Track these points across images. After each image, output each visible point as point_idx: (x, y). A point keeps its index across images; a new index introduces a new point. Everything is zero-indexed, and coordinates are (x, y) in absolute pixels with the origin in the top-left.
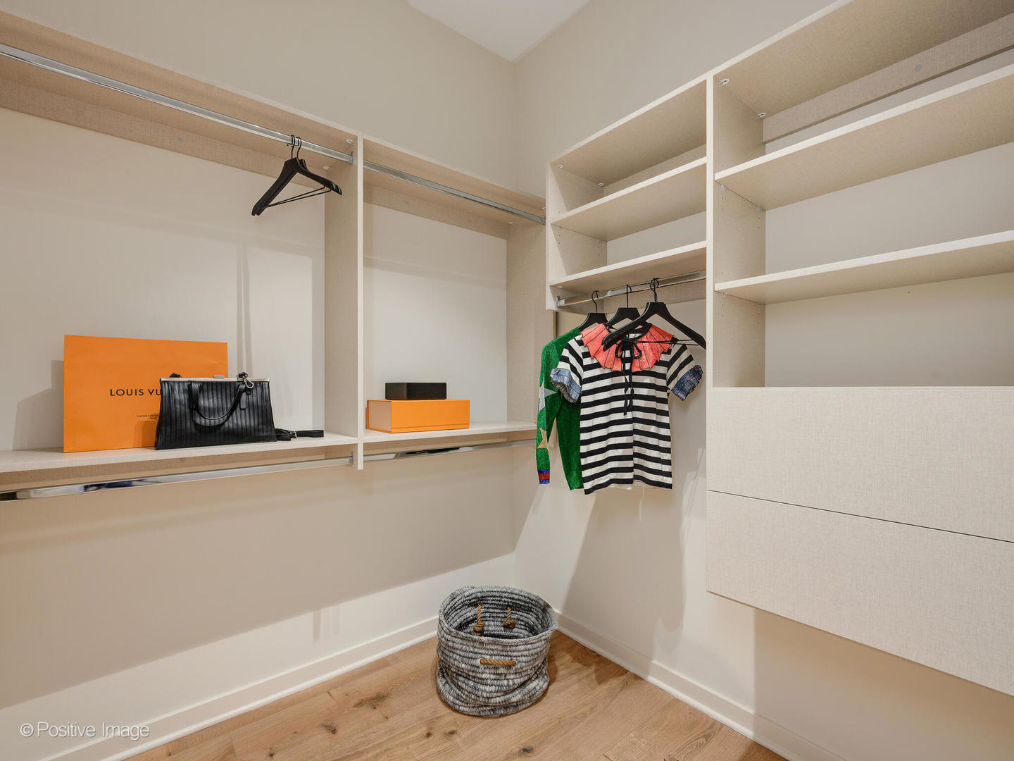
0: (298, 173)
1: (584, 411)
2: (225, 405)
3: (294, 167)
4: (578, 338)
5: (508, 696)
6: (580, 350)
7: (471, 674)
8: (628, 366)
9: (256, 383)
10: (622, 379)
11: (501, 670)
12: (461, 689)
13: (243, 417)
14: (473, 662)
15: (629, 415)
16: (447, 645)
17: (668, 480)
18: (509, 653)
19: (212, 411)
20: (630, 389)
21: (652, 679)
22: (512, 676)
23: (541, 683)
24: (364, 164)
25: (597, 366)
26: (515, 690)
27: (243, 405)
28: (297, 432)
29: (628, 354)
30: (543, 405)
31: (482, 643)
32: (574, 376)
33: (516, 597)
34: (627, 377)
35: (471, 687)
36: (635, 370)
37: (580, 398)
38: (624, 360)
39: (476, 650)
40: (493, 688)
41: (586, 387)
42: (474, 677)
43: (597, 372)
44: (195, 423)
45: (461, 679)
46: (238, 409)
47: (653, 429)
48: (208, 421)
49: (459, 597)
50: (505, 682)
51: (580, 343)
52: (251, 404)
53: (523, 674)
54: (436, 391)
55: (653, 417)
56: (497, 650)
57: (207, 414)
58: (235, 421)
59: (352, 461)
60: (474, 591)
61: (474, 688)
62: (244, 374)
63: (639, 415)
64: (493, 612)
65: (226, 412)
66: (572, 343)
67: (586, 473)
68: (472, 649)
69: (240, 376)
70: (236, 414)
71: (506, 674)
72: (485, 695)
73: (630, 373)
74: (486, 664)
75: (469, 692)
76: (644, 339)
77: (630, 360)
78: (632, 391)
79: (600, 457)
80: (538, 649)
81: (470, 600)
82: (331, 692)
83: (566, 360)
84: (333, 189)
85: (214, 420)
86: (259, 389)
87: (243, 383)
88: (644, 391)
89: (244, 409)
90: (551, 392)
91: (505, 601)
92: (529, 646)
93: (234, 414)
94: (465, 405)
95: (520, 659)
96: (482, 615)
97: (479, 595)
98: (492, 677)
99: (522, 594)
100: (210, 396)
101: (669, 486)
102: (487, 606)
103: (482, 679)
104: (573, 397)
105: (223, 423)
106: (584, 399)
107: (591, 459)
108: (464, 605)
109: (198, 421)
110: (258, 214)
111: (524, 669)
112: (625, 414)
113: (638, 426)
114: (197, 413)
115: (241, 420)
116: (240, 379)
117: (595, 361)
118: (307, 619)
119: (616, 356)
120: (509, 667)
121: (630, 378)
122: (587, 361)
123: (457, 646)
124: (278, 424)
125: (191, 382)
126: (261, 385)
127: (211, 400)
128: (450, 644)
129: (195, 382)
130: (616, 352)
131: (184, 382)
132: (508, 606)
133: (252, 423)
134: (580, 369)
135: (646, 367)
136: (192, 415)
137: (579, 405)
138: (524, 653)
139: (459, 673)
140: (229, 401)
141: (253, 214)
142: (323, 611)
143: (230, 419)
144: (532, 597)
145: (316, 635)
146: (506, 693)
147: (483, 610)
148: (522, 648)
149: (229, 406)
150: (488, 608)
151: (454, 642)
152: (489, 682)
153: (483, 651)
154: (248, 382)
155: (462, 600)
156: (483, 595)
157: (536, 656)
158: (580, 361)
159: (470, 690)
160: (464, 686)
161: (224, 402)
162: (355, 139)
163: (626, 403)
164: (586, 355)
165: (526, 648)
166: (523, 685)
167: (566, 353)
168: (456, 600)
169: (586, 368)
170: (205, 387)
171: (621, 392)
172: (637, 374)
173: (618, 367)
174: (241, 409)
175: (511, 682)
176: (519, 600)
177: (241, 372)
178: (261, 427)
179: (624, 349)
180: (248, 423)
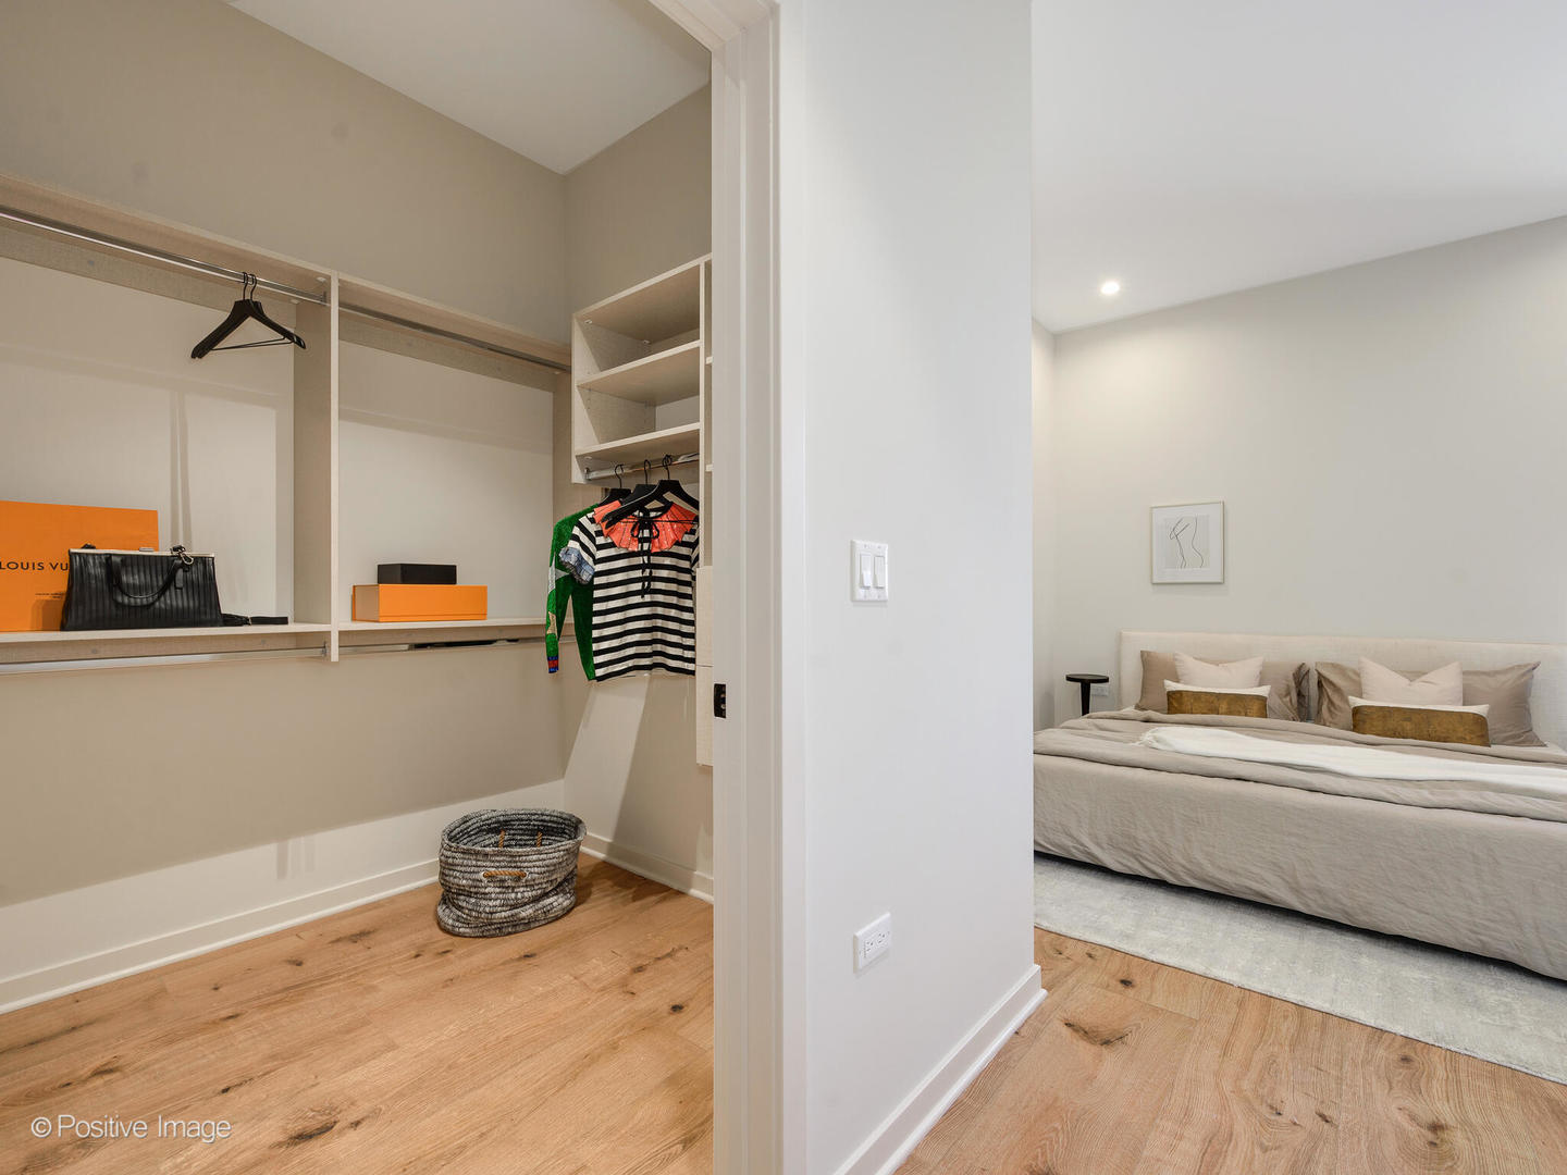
0: (250, 318)
1: (597, 594)
2: (155, 583)
3: (245, 310)
4: (590, 515)
5: (516, 911)
6: (592, 528)
7: (472, 890)
8: (646, 547)
9: (196, 558)
10: (638, 560)
11: (509, 883)
12: (460, 908)
13: (179, 596)
14: (475, 876)
15: (648, 598)
16: (447, 863)
17: (690, 667)
18: (519, 864)
19: (139, 589)
20: (648, 571)
21: (694, 892)
22: (522, 889)
23: (561, 900)
24: (340, 306)
25: (612, 545)
26: (525, 904)
27: (180, 584)
28: (252, 618)
29: (646, 533)
30: (552, 586)
31: (486, 855)
32: (585, 555)
33: (547, 818)
34: (646, 558)
35: (473, 904)
36: (654, 550)
37: (592, 580)
38: (642, 540)
39: (479, 863)
40: (498, 902)
41: (599, 567)
42: (476, 893)
43: (612, 552)
44: (117, 604)
45: (462, 897)
46: (172, 588)
47: (673, 613)
48: (132, 600)
49: (472, 821)
50: (513, 895)
51: (592, 521)
52: (189, 583)
53: (536, 887)
54: (444, 575)
55: (674, 600)
56: (503, 861)
57: (131, 591)
58: (169, 602)
59: (325, 653)
60: (494, 814)
61: (476, 904)
62: (180, 548)
63: (660, 598)
64: (521, 840)
65: (156, 590)
66: (584, 520)
67: (598, 660)
68: (474, 862)
69: (175, 549)
70: (170, 596)
71: (513, 888)
72: (487, 910)
73: (648, 553)
74: (491, 877)
75: (470, 910)
76: (665, 518)
77: (647, 540)
78: (651, 572)
79: (615, 643)
80: (555, 860)
81: (489, 825)
82: (302, 934)
83: (576, 538)
84: (293, 341)
85: (141, 599)
86: (201, 566)
87: (179, 557)
88: (664, 573)
89: (181, 589)
90: (563, 574)
91: (534, 825)
92: (544, 856)
93: (168, 593)
94: (481, 593)
95: (532, 870)
96: (506, 843)
97: (501, 818)
98: (498, 890)
99: (555, 814)
100: (136, 571)
101: (692, 673)
102: (512, 832)
103: (485, 894)
104: (584, 578)
105: (153, 603)
106: (597, 581)
107: (605, 645)
108: (480, 831)
109: (120, 599)
110: (200, 357)
111: (537, 882)
112: (643, 597)
113: (660, 610)
114: (118, 591)
115: (174, 600)
116: (175, 553)
117: (610, 541)
118: (270, 850)
119: (633, 535)
120: (518, 879)
121: (649, 559)
122: (600, 540)
123: (457, 862)
124: (227, 607)
125: (111, 555)
126: (205, 563)
127: (137, 577)
128: (450, 860)
129: (115, 555)
130: (633, 530)
131: (100, 555)
132: (539, 830)
133: (191, 604)
134: (592, 548)
135: (666, 547)
136: (111, 591)
137: (591, 587)
138: (537, 863)
139: (462, 891)
140: (160, 578)
141: (193, 356)
142: (291, 843)
143: (162, 599)
144: (564, 816)
145: (282, 872)
146: (514, 907)
147: (506, 837)
148: (535, 857)
149: (161, 583)
150: (514, 835)
151: (454, 858)
152: (493, 896)
153: (488, 864)
154: (186, 557)
155: (478, 825)
156: (506, 818)
157: (552, 868)
158: (592, 539)
159: (470, 907)
160: (464, 904)
161: (154, 579)
162: (329, 278)
163: (644, 585)
164: (599, 533)
165: (540, 859)
166: (537, 899)
167: (576, 531)
168: (470, 823)
169: (600, 547)
170: (129, 561)
171: (638, 574)
172: (657, 554)
173: (635, 547)
174: (176, 588)
175: (519, 895)
176: (550, 821)
177: (176, 545)
178: (202, 609)
179: (642, 528)
180: (186, 604)
